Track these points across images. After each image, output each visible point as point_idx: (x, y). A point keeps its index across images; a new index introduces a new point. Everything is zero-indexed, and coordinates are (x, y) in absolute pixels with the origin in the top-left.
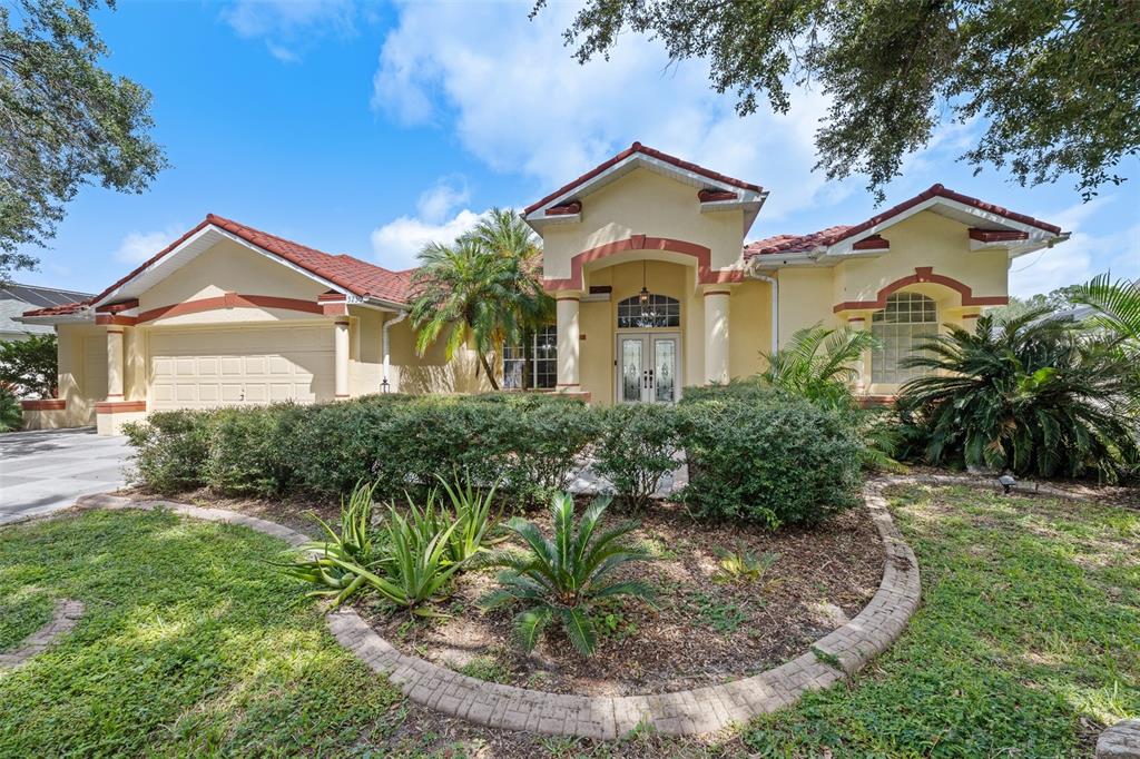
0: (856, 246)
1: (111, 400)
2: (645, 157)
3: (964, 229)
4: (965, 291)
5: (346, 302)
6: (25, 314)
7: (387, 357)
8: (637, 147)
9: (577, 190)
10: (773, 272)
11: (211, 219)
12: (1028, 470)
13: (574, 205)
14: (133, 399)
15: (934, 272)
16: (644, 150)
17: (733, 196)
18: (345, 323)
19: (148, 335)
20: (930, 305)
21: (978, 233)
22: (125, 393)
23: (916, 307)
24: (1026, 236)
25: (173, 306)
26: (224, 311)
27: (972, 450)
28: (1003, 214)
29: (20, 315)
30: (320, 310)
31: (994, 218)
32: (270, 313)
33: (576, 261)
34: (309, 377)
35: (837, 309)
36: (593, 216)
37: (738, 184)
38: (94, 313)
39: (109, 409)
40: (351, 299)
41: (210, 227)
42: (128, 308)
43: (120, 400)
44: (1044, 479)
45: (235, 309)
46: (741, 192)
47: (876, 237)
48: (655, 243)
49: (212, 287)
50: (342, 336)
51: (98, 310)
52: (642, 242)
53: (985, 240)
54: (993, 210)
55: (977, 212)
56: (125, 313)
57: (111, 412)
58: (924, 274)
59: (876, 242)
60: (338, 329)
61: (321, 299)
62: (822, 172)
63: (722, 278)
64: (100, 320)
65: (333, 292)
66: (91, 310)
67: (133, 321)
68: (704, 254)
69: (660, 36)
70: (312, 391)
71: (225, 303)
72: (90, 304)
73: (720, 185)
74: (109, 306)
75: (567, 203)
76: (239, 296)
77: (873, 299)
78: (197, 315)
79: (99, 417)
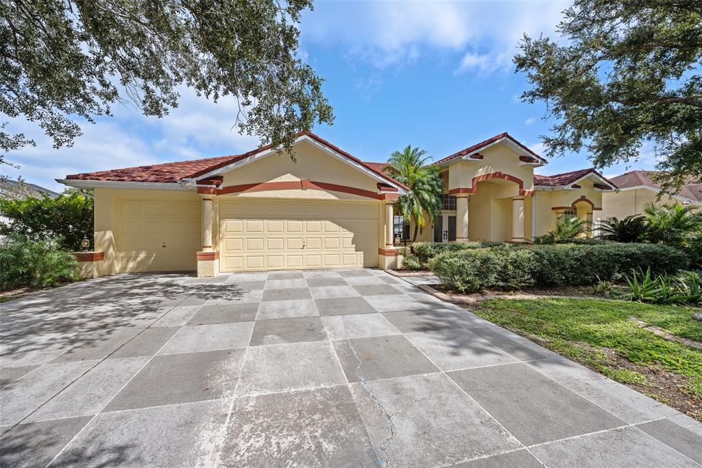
0: (572, 187)
1: (205, 250)
2: (508, 139)
3: (593, 184)
4: (593, 205)
5: (398, 193)
6: (69, 177)
8: (505, 135)
11: (305, 132)
13: (479, 155)
15: (586, 198)
16: (508, 136)
17: (537, 162)
18: (392, 204)
21: (596, 185)
22: (213, 246)
24: (611, 189)
25: (257, 185)
26: (300, 190)
32: (334, 195)
33: (473, 180)
34: (352, 235)
35: (553, 209)
37: (539, 157)
38: (195, 185)
39: (205, 257)
40: (400, 191)
41: (304, 137)
43: (210, 250)
45: (308, 190)
46: (540, 160)
48: (504, 176)
49: (289, 175)
50: (390, 211)
51: (198, 182)
52: (499, 175)
54: (604, 179)
55: (601, 179)
58: (583, 198)
60: (389, 207)
61: (382, 190)
63: (526, 194)
64: (200, 191)
65: (388, 186)
67: (219, 192)
68: (521, 183)
71: (302, 186)
72: (193, 176)
73: (534, 157)
74: (208, 181)
75: (477, 154)
76: (311, 182)
77: (570, 206)
78: (277, 191)
79: (199, 263)
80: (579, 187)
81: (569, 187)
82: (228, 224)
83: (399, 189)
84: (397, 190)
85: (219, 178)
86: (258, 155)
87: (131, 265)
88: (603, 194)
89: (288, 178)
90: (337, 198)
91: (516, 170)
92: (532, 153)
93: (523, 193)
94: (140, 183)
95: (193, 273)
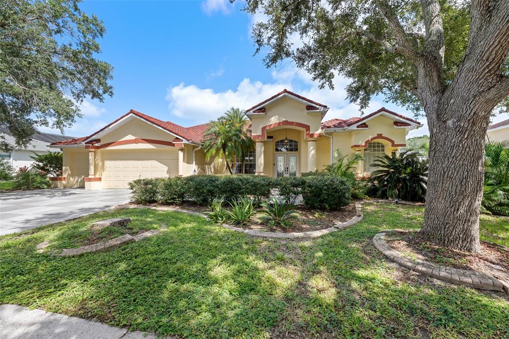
0: (358, 127)
1: (90, 177)
2: (288, 94)
4: (393, 142)
5: (183, 142)
6: (52, 144)
7: (194, 162)
8: (285, 91)
9: (266, 104)
10: (331, 134)
11: (132, 111)
12: (405, 198)
13: (263, 110)
14: (97, 176)
15: (383, 136)
16: (288, 92)
17: (318, 109)
18: (182, 150)
19: (102, 153)
20: (383, 146)
21: (396, 123)
22: (95, 174)
23: (378, 146)
24: (411, 125)
25: (113, 143)
26: (134, 144)
27: (389, 193)
28: (404, 118)
29: (49, 144)
30: (173, 145)
31: (401, 119)
32: (154, 146)
33: (263, 129)
34: (166, 168)
35: (352, 147)
36: (269, 113)
37: (320, 105)
38: (84, 144)
39: (90, 180)
40: (185, 141)
41: (131, 114)
42: (97, 143)
43: (93, 177)
44: (409, 201)
45: (139, 144)
46: (321, 107)
47: (364, 124)
48: (292, 123)
49: (130, 135)
50: (181, 154)
51: (86, 143)
52: (286, 123)
53: (397, 126)
54: (401, 117)
55: (397, 117)
56: (96, 145)
57: (91, 181)
58: (380, 136)
59: (365, 125)
60: (180, 152)
61: (173, 141)
62: (348, 100)
63: (315, 136)
64: (87, 147)
65: (177, 138)
66: (84, 143)
67: (98, 148)
68: (308, 128)
69: (294, 61)
70: (167, 173)
71: (135, 141)
72: (83, 141)
73: (314, 105)
74: (91, 142)
75: (261, 109)
76: (142, 139)
77: (364, 144)
78: (124, 145)
79: (86, 183)
80: (367, 126)
81: (354, 127)
83: (184, 140)
84: (182, 141)
85: (98, 141)
86: (110, 127)
89: (130, 137)
90: (155, 148)
91: (302, 117)
92: (311, 102)
93: (311, 136)
94: (73, 145)
95: (84, 188)
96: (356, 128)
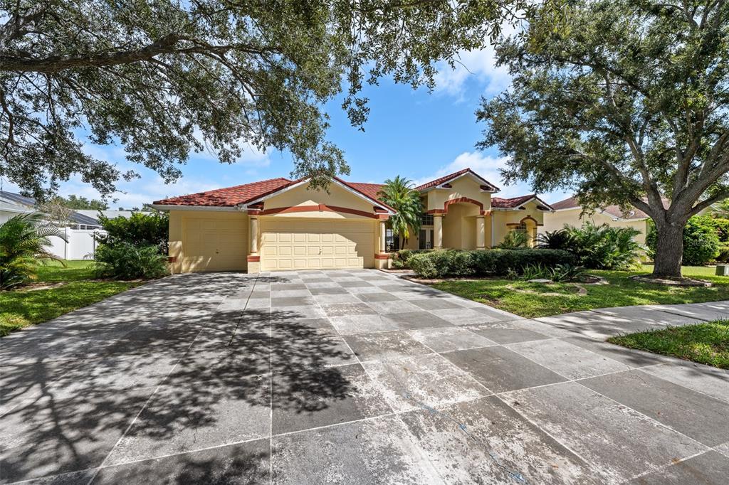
1: (253, 254)
2: (470, 173)
3: (536, 206)
4: (536, 222)
6: (154, 203)
8: (468, 170)
9: (451, 180)
13: (450, 186)
15: (531, 217)
16: (471, 171)
21: (539, 207)
24: (548, 210)
25: (288, 208)
26: (318, 212)
29: (152, 203)
33: (446, 203)
34: (355, 244)
35: (508, 225)
37: (493, 186)
38: (247, 209)
40: (390, 213)
43: (256, 255)
45: (323, 212)
46: (495, 189)
48: (469, 200)
49: (310, 201)
51: (248, 207)
52: (465, 199)
53: (541, 209)
54: (544, 203)
55: (541, 203)
58: (529, 217)
60: (383, 224)
61: (375, 212)
63: (485, 214)
64: (250, 213)
65: (380, 208)
66: (245, 207)
67: (261, 214)
68: (481, 205)
71: (319, 209)
72: (245, 203)
73: (490, 186)
74: (255, 206)
75: (448, 184)
76: (327, 206)
77: (520, 223)
78: (301, 213)
79: (249, 264)
80: (525, 209)
81: (517, 209)
82: (267, 236)
83: (389, 211)
84: (387, 212)
85: (262, 203)
87: (193, 266)
88: (544, 214)
89: (310, 203)
90: (344, 218)
91: (477, 196)
92: (488, 183)
93: (483, 213)
95: (245, 271)
96: (518, 209)
